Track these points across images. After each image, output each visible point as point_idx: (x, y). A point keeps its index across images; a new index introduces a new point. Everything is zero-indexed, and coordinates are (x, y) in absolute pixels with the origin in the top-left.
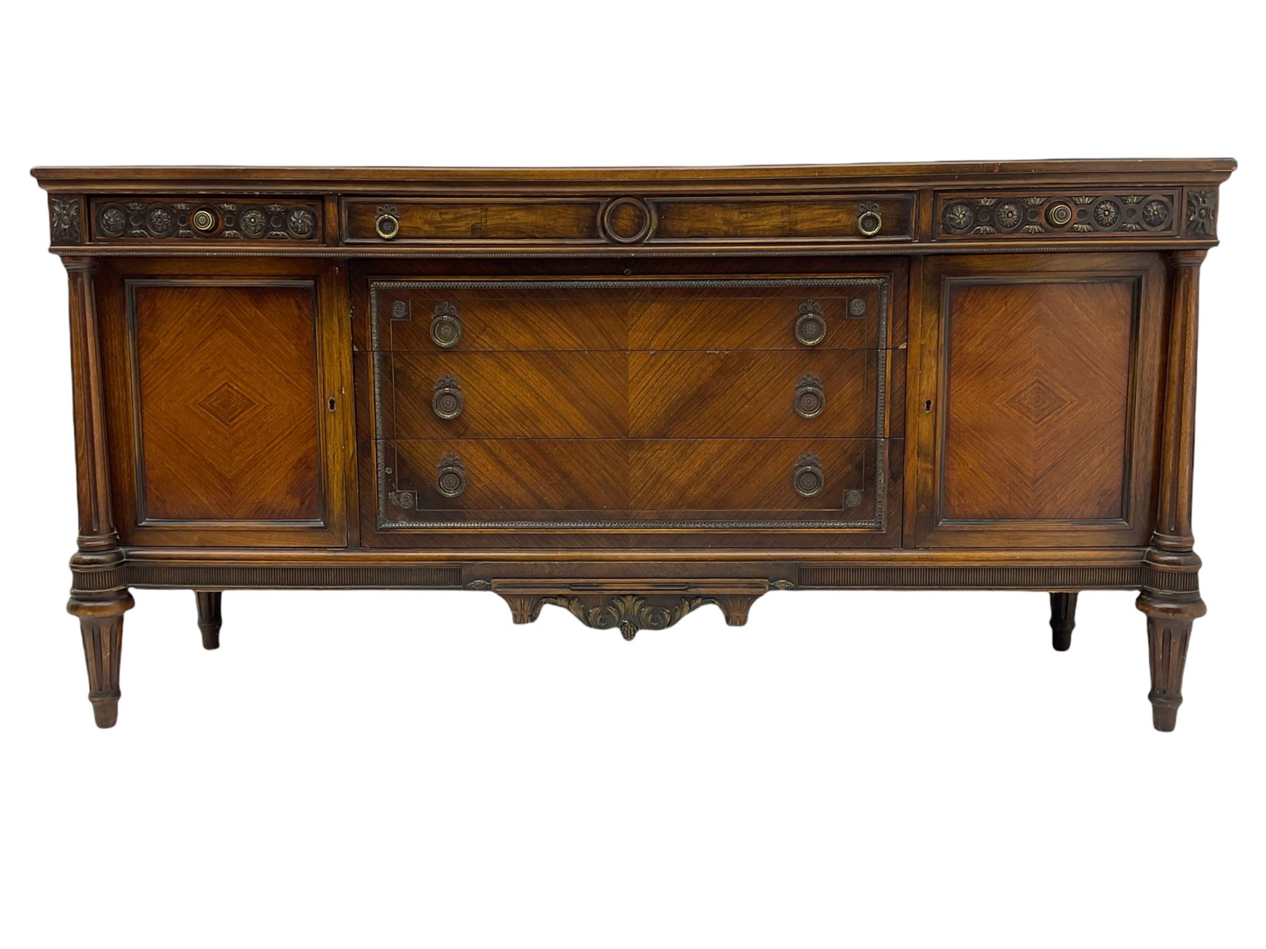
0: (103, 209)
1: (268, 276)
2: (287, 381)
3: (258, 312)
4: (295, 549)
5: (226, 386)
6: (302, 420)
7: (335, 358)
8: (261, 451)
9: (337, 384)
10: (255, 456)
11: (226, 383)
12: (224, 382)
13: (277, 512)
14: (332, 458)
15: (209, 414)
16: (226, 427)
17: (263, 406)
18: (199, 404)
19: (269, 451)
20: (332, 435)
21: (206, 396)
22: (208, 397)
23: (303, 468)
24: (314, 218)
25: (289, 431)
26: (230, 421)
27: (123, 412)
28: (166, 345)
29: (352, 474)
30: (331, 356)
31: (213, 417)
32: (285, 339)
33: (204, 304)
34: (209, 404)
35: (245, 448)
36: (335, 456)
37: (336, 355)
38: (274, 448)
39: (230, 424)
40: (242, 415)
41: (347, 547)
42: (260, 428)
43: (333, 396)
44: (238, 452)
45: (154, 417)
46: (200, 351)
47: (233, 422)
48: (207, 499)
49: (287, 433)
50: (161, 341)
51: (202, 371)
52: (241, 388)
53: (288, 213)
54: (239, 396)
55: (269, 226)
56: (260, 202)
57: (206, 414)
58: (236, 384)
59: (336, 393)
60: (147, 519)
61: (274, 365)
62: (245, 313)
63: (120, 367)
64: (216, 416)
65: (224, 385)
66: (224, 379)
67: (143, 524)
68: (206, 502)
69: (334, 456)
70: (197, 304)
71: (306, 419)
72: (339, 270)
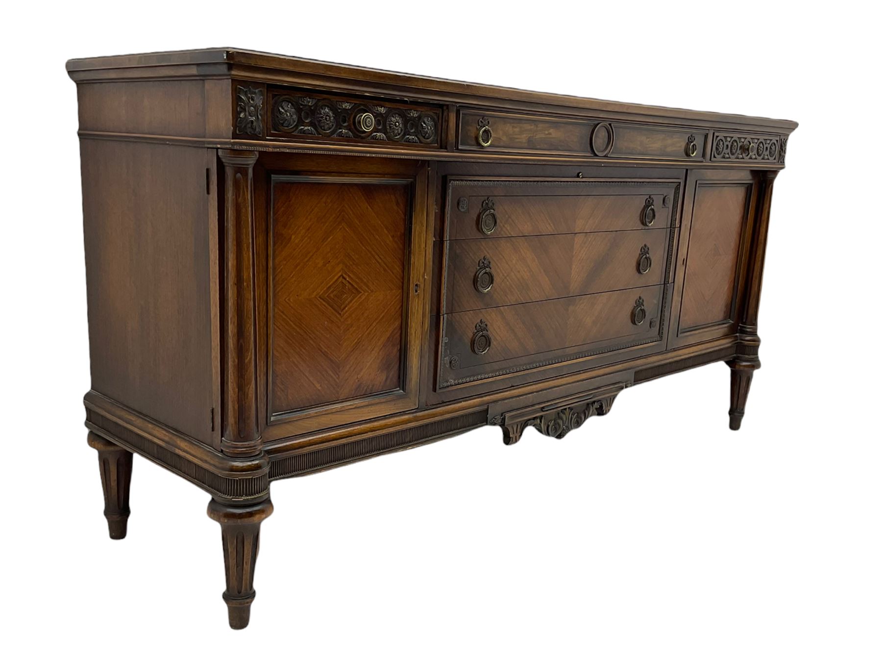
0: (280, 100)
1: (383, 175)
2: (385, 270)
3: (368, 207)
4: (385, 417)
5: (341, 277)
6: (392, 303)
7: (422, 248)
8: (362, 336)
9: (422, 270)
10: (358, 340)
11: (342, 275)
12: (340, 274)
13: (371, 387)
14: (414, 335)
15: (326, 305)
16: (338, 316)
17: (366, 294)
18: (320, 297)
19: (369, 334)
20: (416, 314)
21: (325, 289)
22: (327, 289)
23: (390, 345)
24: (436, 125)
25: (383, 314)
26: (342, 311)
27: (263, 310)
28: (296, 241)
29: (426, 346)
30: (420, 246)
31: (330, 308)
32: (386, 232)
33: (329, 200)
34: (327, 296)
35: (351, 334)
37: (423, 245)
38: (371, 331)
39: (342, 313)
40: (351, 304)
41: (417, 408)
42: (363, 314)
43: (419, 282)
44: (346, 338)
45: (283, 312)
46: (323, 246)
47: (344, 311)
48: (321, 386)
49: (381, 316)
50: (293, 237)
51: (324, 265)
52: (352, 279)
53: (421, 118)
54: (350, 286)
55: (407, 130)
56: (402, 107)
57: (324, 306)
58: (349, 276)
59: (421, 278)
60: (273, 414)
61: (377, 257)
62: (359, 208)
63: (263, 266)
64: (332, 307)
65: (340, 277)
66: (340, 271)
67: (272, 419)
68: (320, 388)
69: (416, 333)
70: (324, 200)
71: (395, 302)
72: (431, 170)
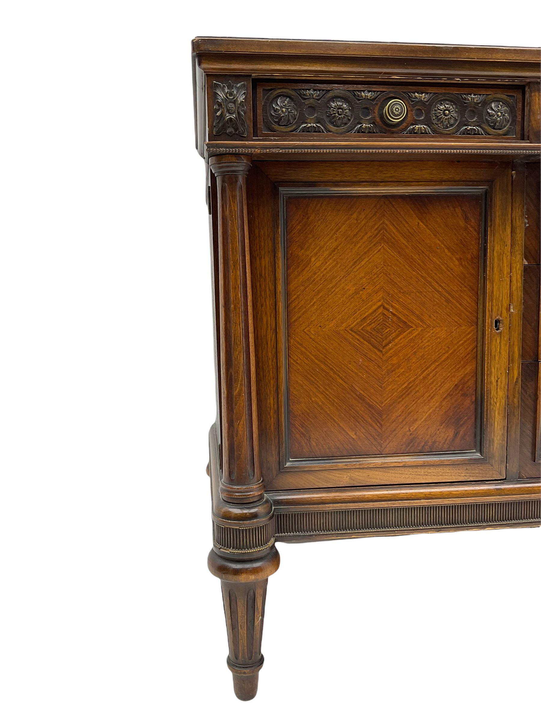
0: (272, 96)
1: (441, 182)
2: (448, 301)
3: (421, 223)
4: (452, 483)
5: (382, 307)
6: (461, 342)
7: (505, 273)
8: (415, 379)
9: (505, 303)
10: (408, 384)
11: (382, 305)
12: (380, 303)
13: (430, 444)
14: (495, 384)
15: (362, 340)
16: (378, 353)
17: (420, 329)
18: (351, 330)
19: (424, 378)
20: (497, 358)
21: (359, 320)
22: (361, 321)
23: (459, 395)
24: (512, 111)
25: (446, 355)
26: (384, 347)
27: (271, 340)
28: (318, 264)
29: (516, 400)
30: (501, 271)
31: (365, 342)
32: (449, 254)
33: (362, 216)
34: (362, 329)
35: (398, 376)
36: (499, 380)
37: (506, 270)
38: (428, 375)
39: (384, 350)
40: (396, 341)
41: (505, 479)
42: (415, 353)
43: (501, 316)
44: (390, 380)
45: (301, 345)
46: (355, 270)
47: (387, 348)
48: (356, 434)
49: (443, 358)
50: (313, 259)
51: (356, 293)
52: (397, 310)
53: (485, 104)
54: (395, 319)
55: (464, 119)
56: (455, 91)
57: (358, 340)
58: (392, 306)
59: (504, 311)
60: (290, 460)
61: (434, 284)
62: (406, 225)
63: (269, 290)
64: (369, 342)
65: (379, 307)
66: (379, 301)
67: (288, 464)
68: (354, 437)
69: (497, 381)
70: (355, 216)
71: (465, 342)
72: (516, 173)
